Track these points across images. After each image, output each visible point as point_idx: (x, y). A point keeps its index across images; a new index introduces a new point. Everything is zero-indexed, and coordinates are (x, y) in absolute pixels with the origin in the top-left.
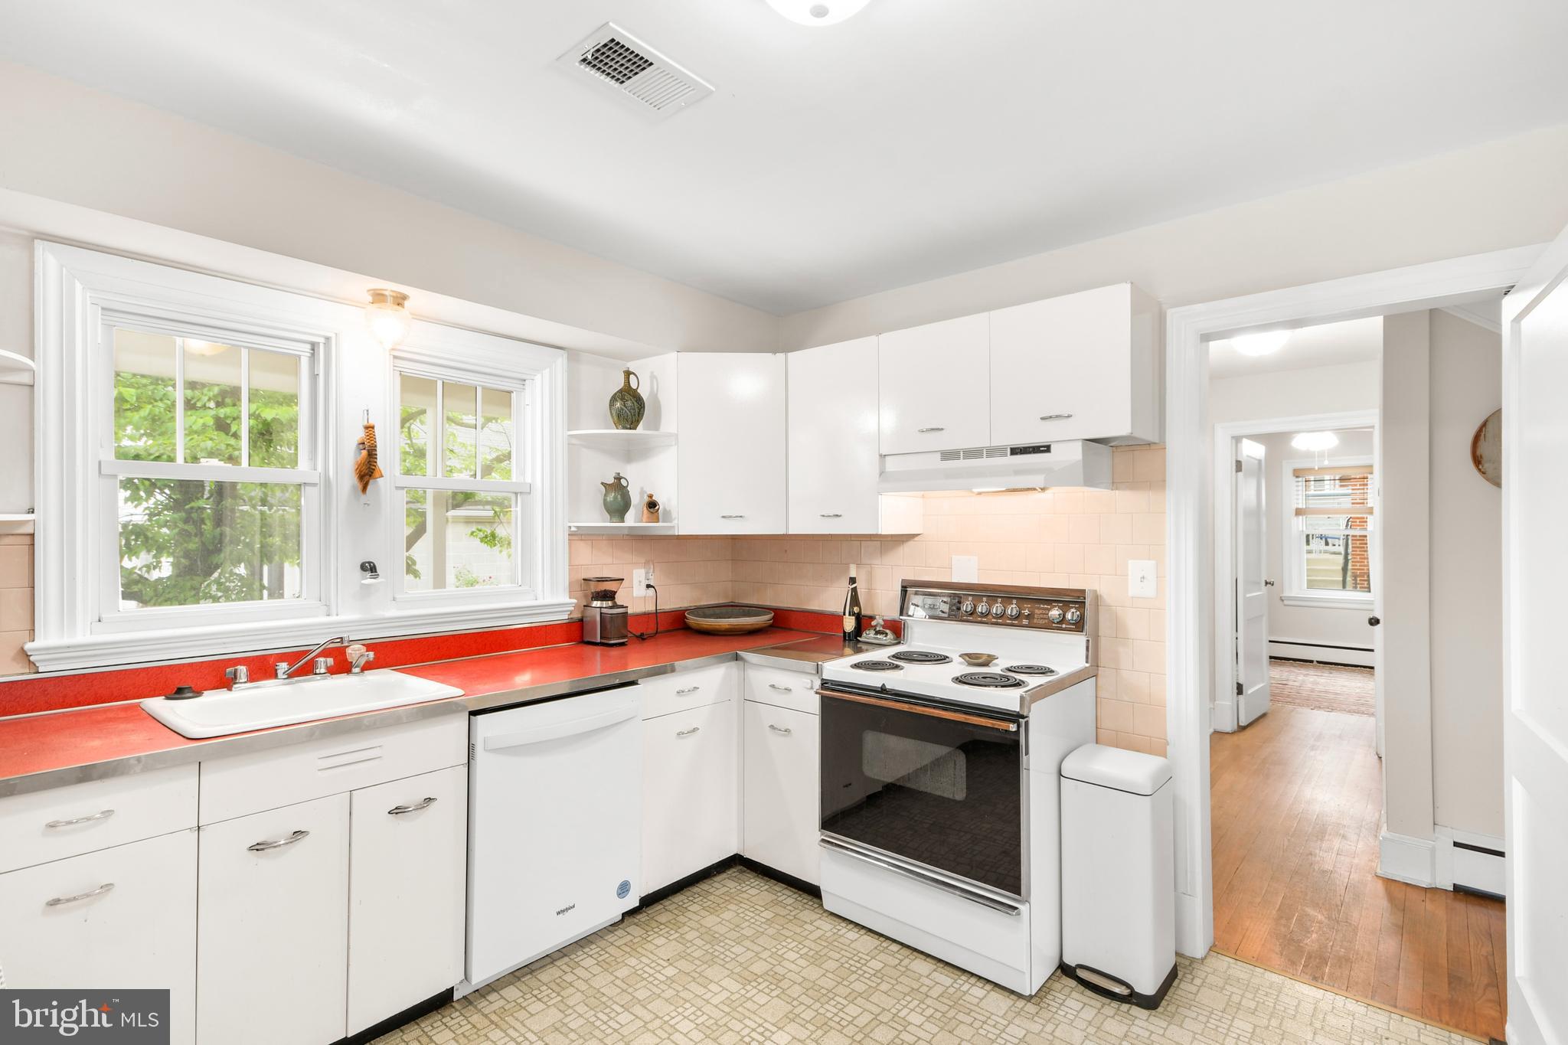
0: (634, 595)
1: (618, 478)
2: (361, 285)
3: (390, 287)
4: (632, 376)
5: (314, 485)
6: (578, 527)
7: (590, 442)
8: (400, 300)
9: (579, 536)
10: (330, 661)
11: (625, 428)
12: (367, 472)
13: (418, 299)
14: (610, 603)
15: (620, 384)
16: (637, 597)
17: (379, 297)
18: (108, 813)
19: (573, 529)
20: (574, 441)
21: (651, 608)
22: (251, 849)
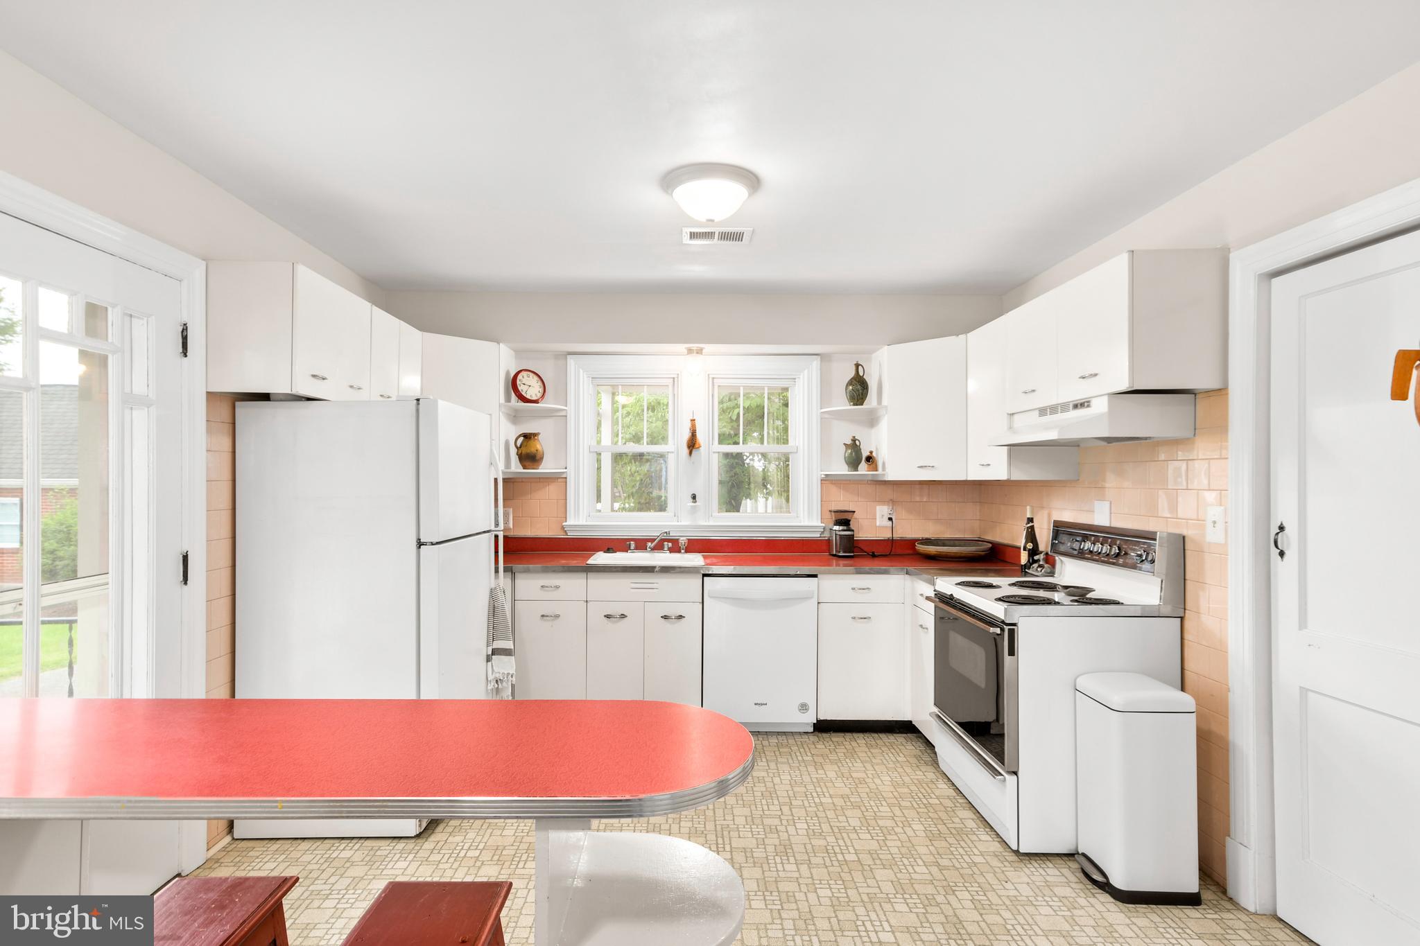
0: (878, 524)
1: (854, 440)
2: (682, 348)
3: (694, 346)
4: (860, 367)
5: (673, 452)
6: (826, 475)
7: (839, 415)
8: (700, 351)
9: (827, 480)
10: (670, 544)
11: (854, 405)
12: (692, 444)
13: (708, 348)
14: (845, 528)
15: (852, 374)
16: (879, 527)
17: (690, 351)
18: (557, 587)
19: (823, 476)
20: (826, 416)
21: (887, 535)
22: (605, 616)
